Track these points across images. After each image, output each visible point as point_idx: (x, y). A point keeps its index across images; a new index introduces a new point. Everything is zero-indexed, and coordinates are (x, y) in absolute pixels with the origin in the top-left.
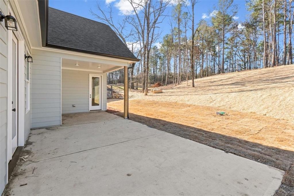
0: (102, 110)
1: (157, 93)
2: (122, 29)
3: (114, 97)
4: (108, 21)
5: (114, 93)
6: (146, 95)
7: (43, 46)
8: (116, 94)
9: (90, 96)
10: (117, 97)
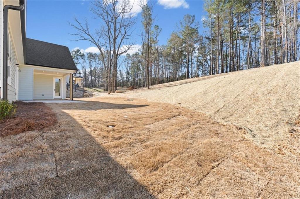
0: (62, 98)
1: (119, 93)
2: (100, 37)
3: (85, 96)
4: (85, 31)
5: (85, 93)
6: (109, 94)
7: (24, 64)
8: (87, 94)
9: (54, 90)
10: (88, 96)
